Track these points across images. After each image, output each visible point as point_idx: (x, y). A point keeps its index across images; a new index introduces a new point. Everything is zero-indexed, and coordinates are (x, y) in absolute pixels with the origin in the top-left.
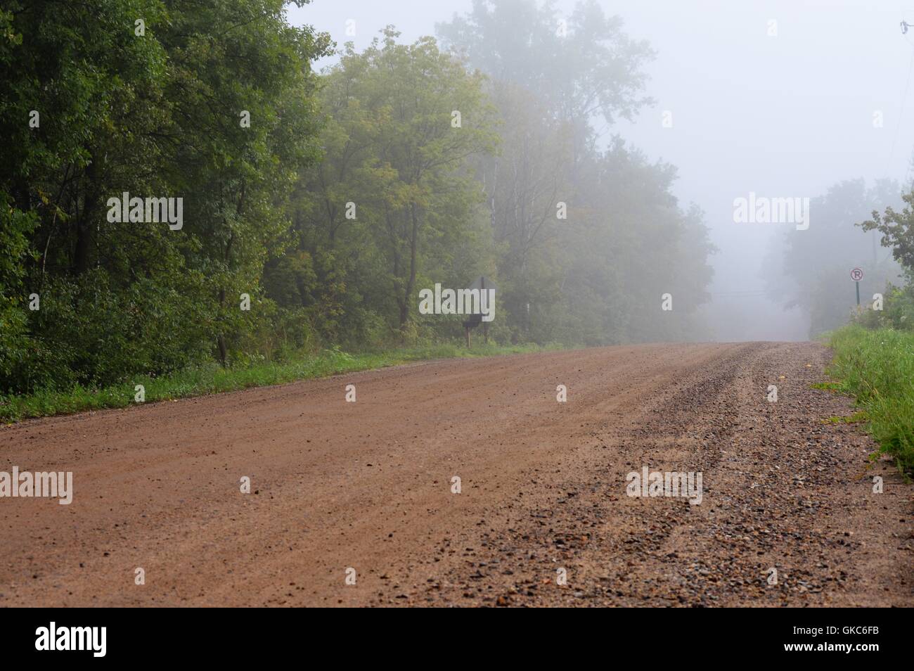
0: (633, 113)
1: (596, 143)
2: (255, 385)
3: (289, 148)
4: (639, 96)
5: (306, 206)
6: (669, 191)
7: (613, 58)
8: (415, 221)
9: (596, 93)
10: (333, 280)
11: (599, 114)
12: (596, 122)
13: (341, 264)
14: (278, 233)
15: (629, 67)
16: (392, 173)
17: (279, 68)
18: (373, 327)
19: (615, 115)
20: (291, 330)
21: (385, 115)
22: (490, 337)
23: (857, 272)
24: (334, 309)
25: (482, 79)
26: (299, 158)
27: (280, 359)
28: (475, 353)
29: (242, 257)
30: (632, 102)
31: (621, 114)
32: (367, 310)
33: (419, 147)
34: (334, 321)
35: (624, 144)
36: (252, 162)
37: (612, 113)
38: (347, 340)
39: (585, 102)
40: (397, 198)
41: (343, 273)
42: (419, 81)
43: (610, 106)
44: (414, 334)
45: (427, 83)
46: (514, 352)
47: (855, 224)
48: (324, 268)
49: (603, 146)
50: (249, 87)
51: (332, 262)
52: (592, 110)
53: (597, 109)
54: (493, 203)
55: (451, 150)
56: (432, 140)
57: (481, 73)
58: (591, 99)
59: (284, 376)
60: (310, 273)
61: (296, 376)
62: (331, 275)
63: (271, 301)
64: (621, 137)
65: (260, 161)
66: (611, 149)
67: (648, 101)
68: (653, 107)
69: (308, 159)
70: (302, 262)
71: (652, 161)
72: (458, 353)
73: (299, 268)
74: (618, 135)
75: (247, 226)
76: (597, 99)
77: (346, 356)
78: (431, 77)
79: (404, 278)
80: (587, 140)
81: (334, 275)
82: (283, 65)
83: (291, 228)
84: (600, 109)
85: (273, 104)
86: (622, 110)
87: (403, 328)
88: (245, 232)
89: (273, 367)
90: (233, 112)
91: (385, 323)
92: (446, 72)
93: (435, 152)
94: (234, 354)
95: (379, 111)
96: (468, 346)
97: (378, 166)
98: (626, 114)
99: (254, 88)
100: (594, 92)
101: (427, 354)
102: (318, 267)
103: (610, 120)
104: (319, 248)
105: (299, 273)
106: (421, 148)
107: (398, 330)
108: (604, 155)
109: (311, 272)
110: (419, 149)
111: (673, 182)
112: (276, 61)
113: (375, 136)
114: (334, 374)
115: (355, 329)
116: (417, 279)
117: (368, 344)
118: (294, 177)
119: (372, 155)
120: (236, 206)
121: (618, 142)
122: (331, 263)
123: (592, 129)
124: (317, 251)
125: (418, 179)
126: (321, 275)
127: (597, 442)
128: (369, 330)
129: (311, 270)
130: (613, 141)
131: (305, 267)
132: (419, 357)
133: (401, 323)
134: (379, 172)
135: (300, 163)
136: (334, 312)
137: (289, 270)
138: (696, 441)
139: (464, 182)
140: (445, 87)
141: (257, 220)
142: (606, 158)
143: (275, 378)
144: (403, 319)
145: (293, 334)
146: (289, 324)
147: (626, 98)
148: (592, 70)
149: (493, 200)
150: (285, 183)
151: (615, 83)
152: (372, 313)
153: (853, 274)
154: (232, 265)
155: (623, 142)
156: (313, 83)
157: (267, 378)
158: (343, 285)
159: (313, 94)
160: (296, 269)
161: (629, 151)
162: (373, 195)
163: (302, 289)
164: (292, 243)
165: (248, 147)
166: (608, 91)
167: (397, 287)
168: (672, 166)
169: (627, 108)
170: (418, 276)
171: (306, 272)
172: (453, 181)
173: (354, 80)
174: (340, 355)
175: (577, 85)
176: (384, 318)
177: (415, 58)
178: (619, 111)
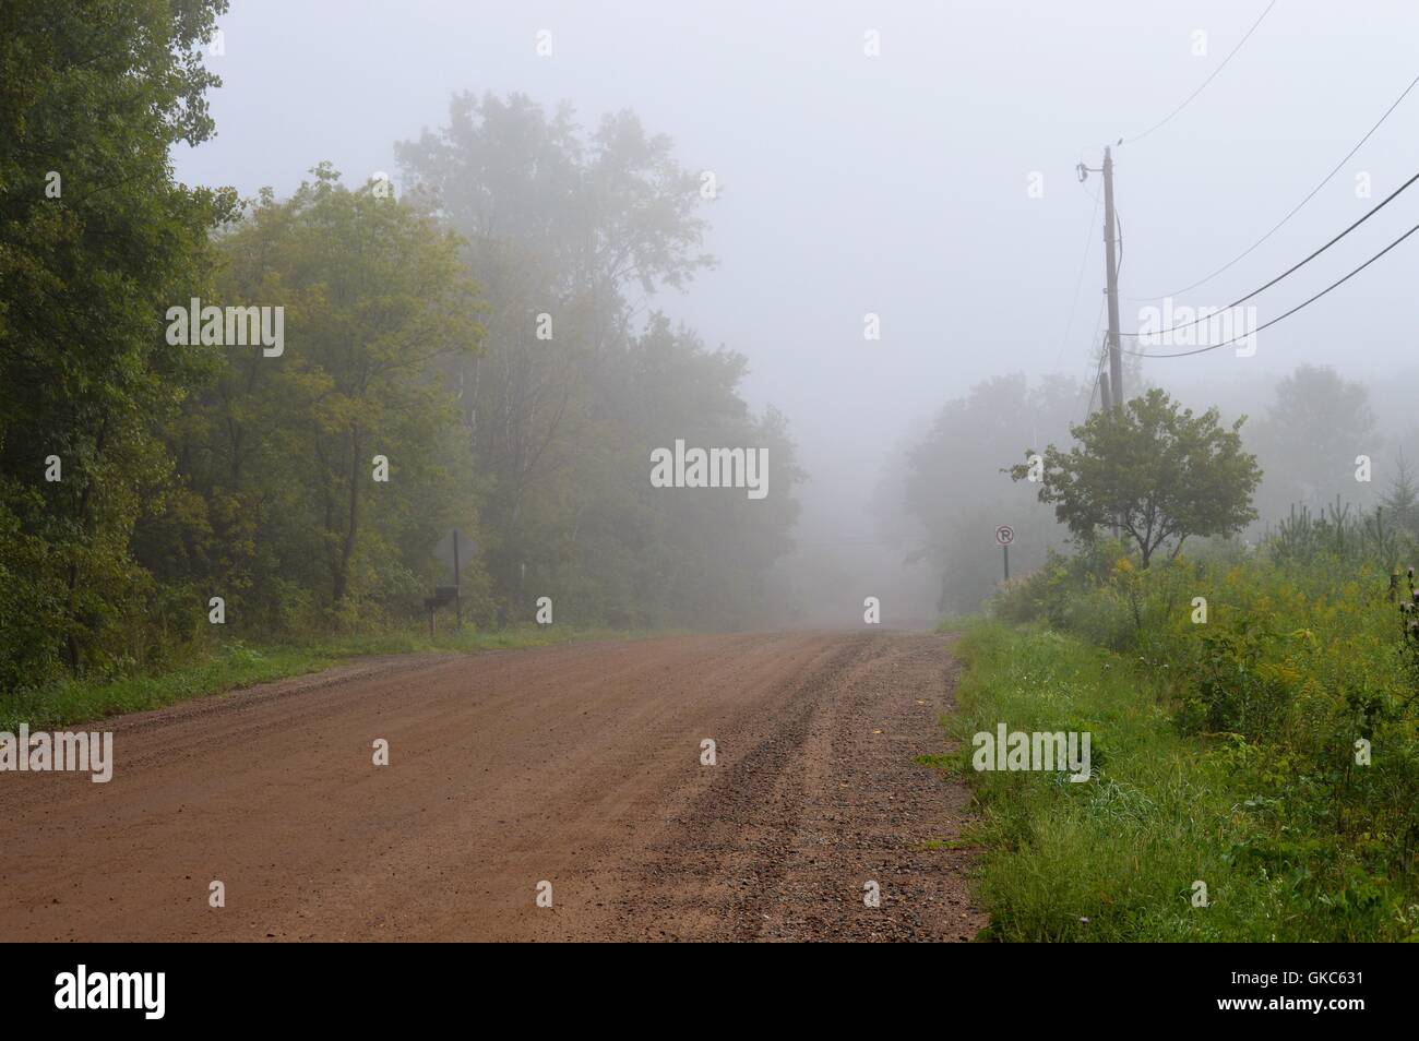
0: (683, 278)
1: (629, 321)
2: (119, 712)
3: (174, 356)
4: (693, 252)
5: (198, 428)
6: (734, 392)
7: (657, 196)
8: (357, 449)
9: (629, 248)
10: (237, 536)
11: (633, 278)
12: (629, 291)
13: (248, 512)
14: (156, 478)
15: (678, 210)
16: (325, 382)
17: (161, 252)
18: (294, 604)
19: (657, 280)
20: (173, 615)
21: (317, 296)
22: (465, 618)
23: (1005, 532)
24: (238, 578)
25: (457, 244)
26: (188, 370)
27: (156, 660)
28: (442, 646)
29: (103, 512)
30: (683, 262)
31: (666, 280)
32: (285, 580)
33: (365, 344)
34: (237, 596)
35: (668, 324)
36: (121, 384)
37: (652, 278)
38: (255, 624)
39: (613, 261)
40: (331, 417)
41: (251, 526)
42: (367, 245)
43: (650, 268)
44: (354, 617)
45: (379, 249)
46: (500, 642)
47: (1001, 470)
48: (223, 518)
49: (638, 328)
50: (118, 275)
51: (235, 510)
52: (623, 272)
53: (631, 271)
54: (474, 416)
55: (413, 347)
56: (384, 333)
57: (456, 235)
58: (622, 257)
59: (162, 695)
60: (204, 525)
61: (178, 695)
62: (233, 529)
63: (146, 572)
64: (663, 315)
65: (131, 381)
66: (649, 332)
67: (707, 261)
68: (713, 269)
69: (202, 373)
70: (190, 510)
71: (710, 348)
72: (417, 645)
73: (186, 518)
74: (660, 312)
75: (113, 467)
76: (631, 256)
77: (252, 655)
78: (385, 240)
79: (341, 534)
80: (615, 316)
81: (239, 528)
82: (166, 247)
83: (175, 472)
84: (635, 272)
85: (152, 298)
86: (668, 274)
87: (338, 608)
88: (108, 475)
89: (144, 680)
90: (93, 312)
91: (311, 599)
92: (407, 233)
93: (389, 351)
94: (90, 654)
95: (308, 290)
96: (432, 634)
97: (306, 370)
98: (673, 278)
99: (124, 279)
100: (627, 246)
101: (372, 647)
102: (215, 519)
103: (650, 289)
104: (217, 490)
105: (188, 525)
106: (369, 346)
107: (329, 610)
108: (638, 341)
109: (206, 525)
110: (364, 346)
111: (741, 379)
112: (157, 243)
113: (301, 326)
114: (235, 688)
115: (268, 608)
116: (359, 535)
117: (287, 631)
118: (180, 394)
119: (297, 354)
120: (95, 440)
121: (660, 322)
122: (234, 512)
123: (622, 301)
124: (215, 494)
125: (363, 390)
126: (219, 527)
127: (589, 893)
128: (288, 609)
129: (205, 521)
130: (651, 320)
131: (196, 516)
132: (361, 652)
133: (335, 599)
134: (307, 380)
135: (191, 378)
136: (237, 583)
137: (172, 521)
138: (731, 891)
139: (430, 394)
140: (405, 254)
141: (126, 458)
142: (641, 347)
143: (149, 701)
144: (338, 594)
145: (175, 622)
146: (171, 606)
147: (674, 255)
148: (624, 213)
149: (474, 412)
150: (168, 404)
151: (658, 233)
152: (293, 585)
153: (1000, 535)
154: (89, 525)
155: (666, 322)
156: (211, 259)
157: (136, 700)
158: (250, 544)
159: (209, 275)
160: (183, 519)
161: (676, 333)
162: (297, 413)
163: (191, 551)
164: (176, 494)
165: (113, 363)
166: (647, 245)
167: (329, 546)
168: (739, 356)
169: (674, 270)
170: (360, 530)
171: (198, 525)
172: (415, 392)
173: (273, 244)
174: (245, 654)
175: (601, 235)
176: (310, 591)
177: (361, 212)
178: (663, 274)
